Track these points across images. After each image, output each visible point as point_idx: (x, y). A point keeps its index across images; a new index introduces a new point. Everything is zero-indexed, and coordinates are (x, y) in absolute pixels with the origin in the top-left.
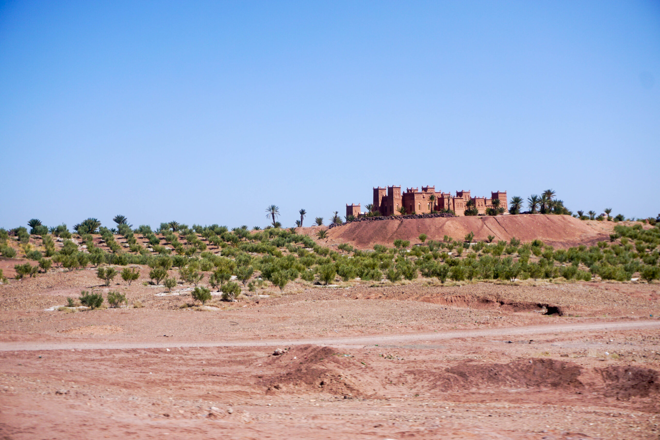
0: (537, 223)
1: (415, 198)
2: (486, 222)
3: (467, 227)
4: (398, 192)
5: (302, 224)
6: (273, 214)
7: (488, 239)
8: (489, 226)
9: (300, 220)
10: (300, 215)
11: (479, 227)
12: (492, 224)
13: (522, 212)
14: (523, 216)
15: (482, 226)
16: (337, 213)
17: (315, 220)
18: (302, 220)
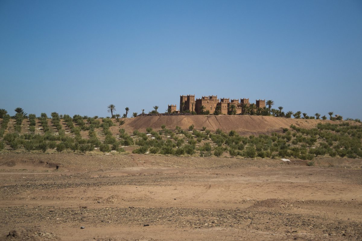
0: (242, 120)
1: (202, 102)
2: (209, 119)
3: (196, 121)
4: (193, 99)
5: (126, 116)
6: (112, 110)
7: (203, 129)
8: (210, 121)
9: (126, 114)
10: (126, 111)
11: (203, 121)
12: (212, 120)
13: (237, 113)
14: (234, 116)
15: (206, 121)
16: (143, 110)
17: (133, 114)
18: (127, 114)
